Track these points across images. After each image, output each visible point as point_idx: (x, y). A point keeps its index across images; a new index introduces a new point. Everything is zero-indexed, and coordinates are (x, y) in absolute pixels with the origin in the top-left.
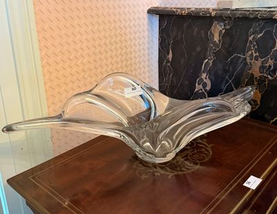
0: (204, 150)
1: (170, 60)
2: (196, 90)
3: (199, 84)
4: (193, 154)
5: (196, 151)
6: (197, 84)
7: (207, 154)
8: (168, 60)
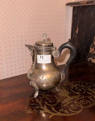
0: (91, 97)
1: (77, 33)
2: (90, 52)
3: (92, 48)
4: (80, 100)
5: (83, 97)
6: (91, 48)
7: (91, 102)
8: (76, 34)
